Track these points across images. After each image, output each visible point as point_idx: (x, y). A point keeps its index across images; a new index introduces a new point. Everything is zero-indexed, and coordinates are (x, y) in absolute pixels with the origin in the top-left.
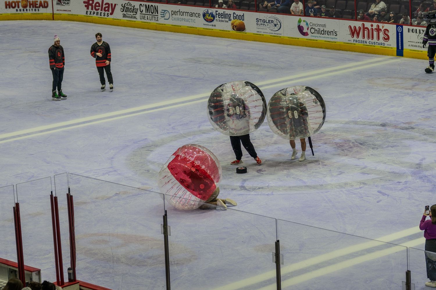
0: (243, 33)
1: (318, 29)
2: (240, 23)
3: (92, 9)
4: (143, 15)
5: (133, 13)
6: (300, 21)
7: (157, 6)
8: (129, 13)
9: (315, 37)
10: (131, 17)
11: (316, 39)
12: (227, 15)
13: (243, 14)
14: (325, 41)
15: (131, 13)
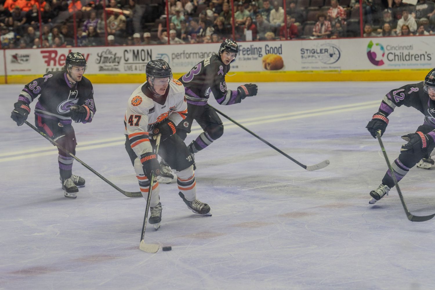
0: (281, 72)
1: (400, 53)
2: (275, 59)
3: (55, 65)
4: (129, 65)
5: (114, 64)
6: (370, 46)
7: (151, 50)
8: (108, 64)
9: (395, 65)
10: (112, 70)
11: (397, 68)
12: (256, 50)
13: (281, 45)
14: (412, 70)
15: (112, 64)
